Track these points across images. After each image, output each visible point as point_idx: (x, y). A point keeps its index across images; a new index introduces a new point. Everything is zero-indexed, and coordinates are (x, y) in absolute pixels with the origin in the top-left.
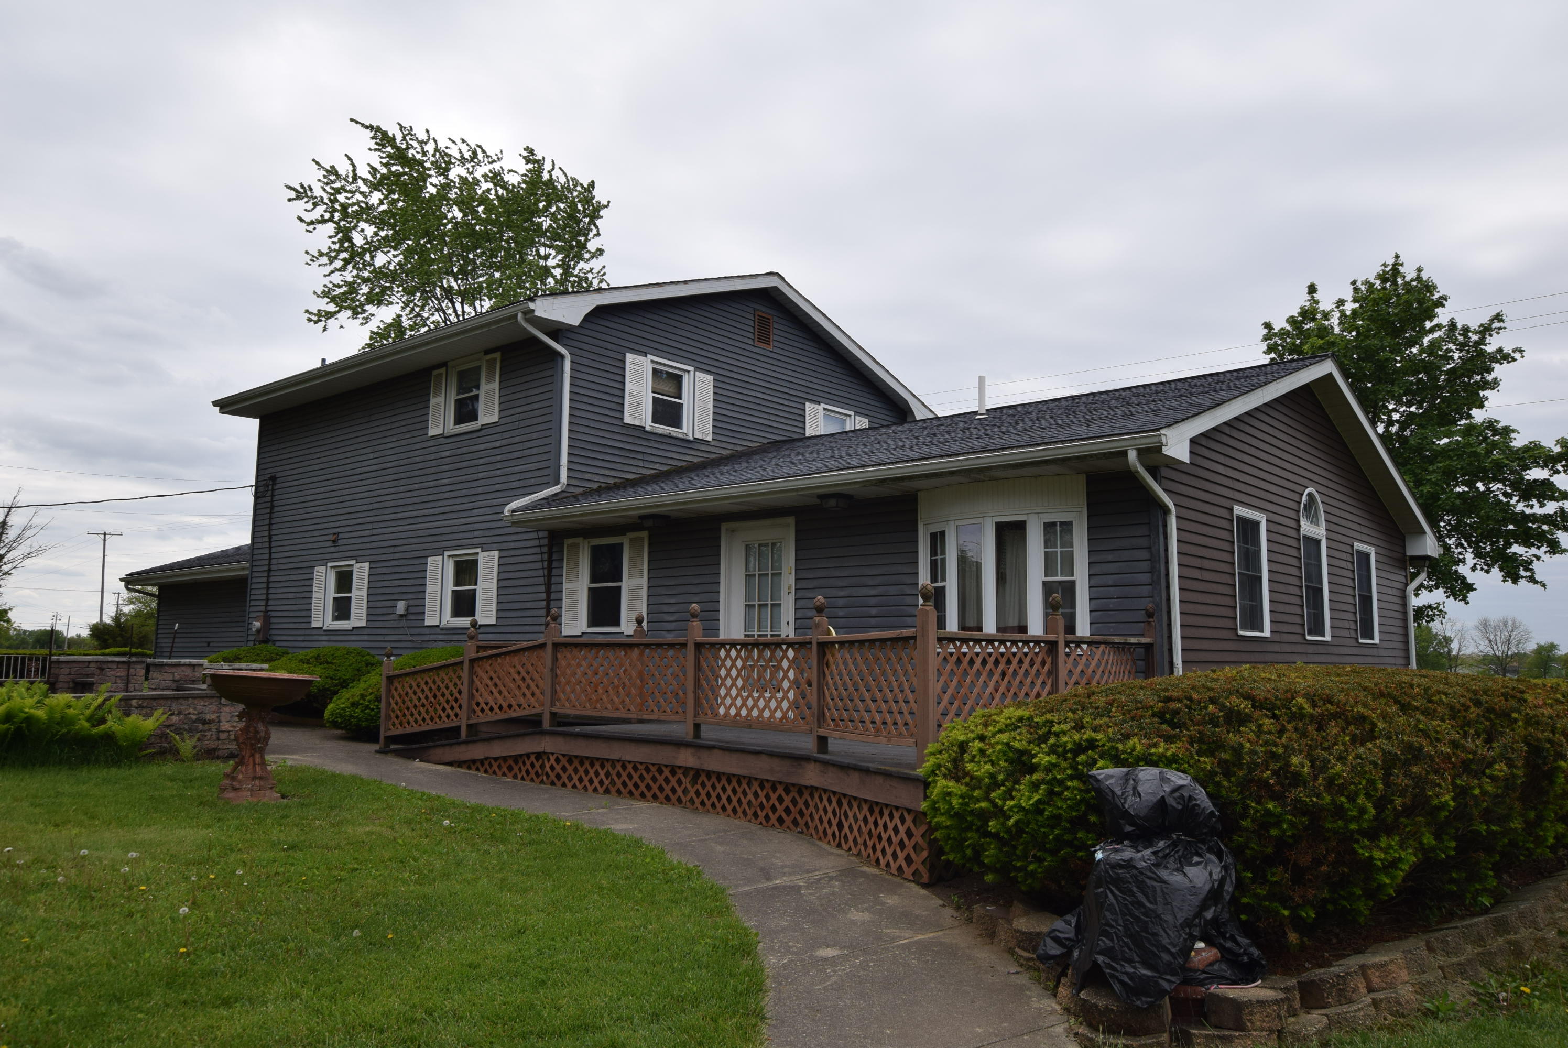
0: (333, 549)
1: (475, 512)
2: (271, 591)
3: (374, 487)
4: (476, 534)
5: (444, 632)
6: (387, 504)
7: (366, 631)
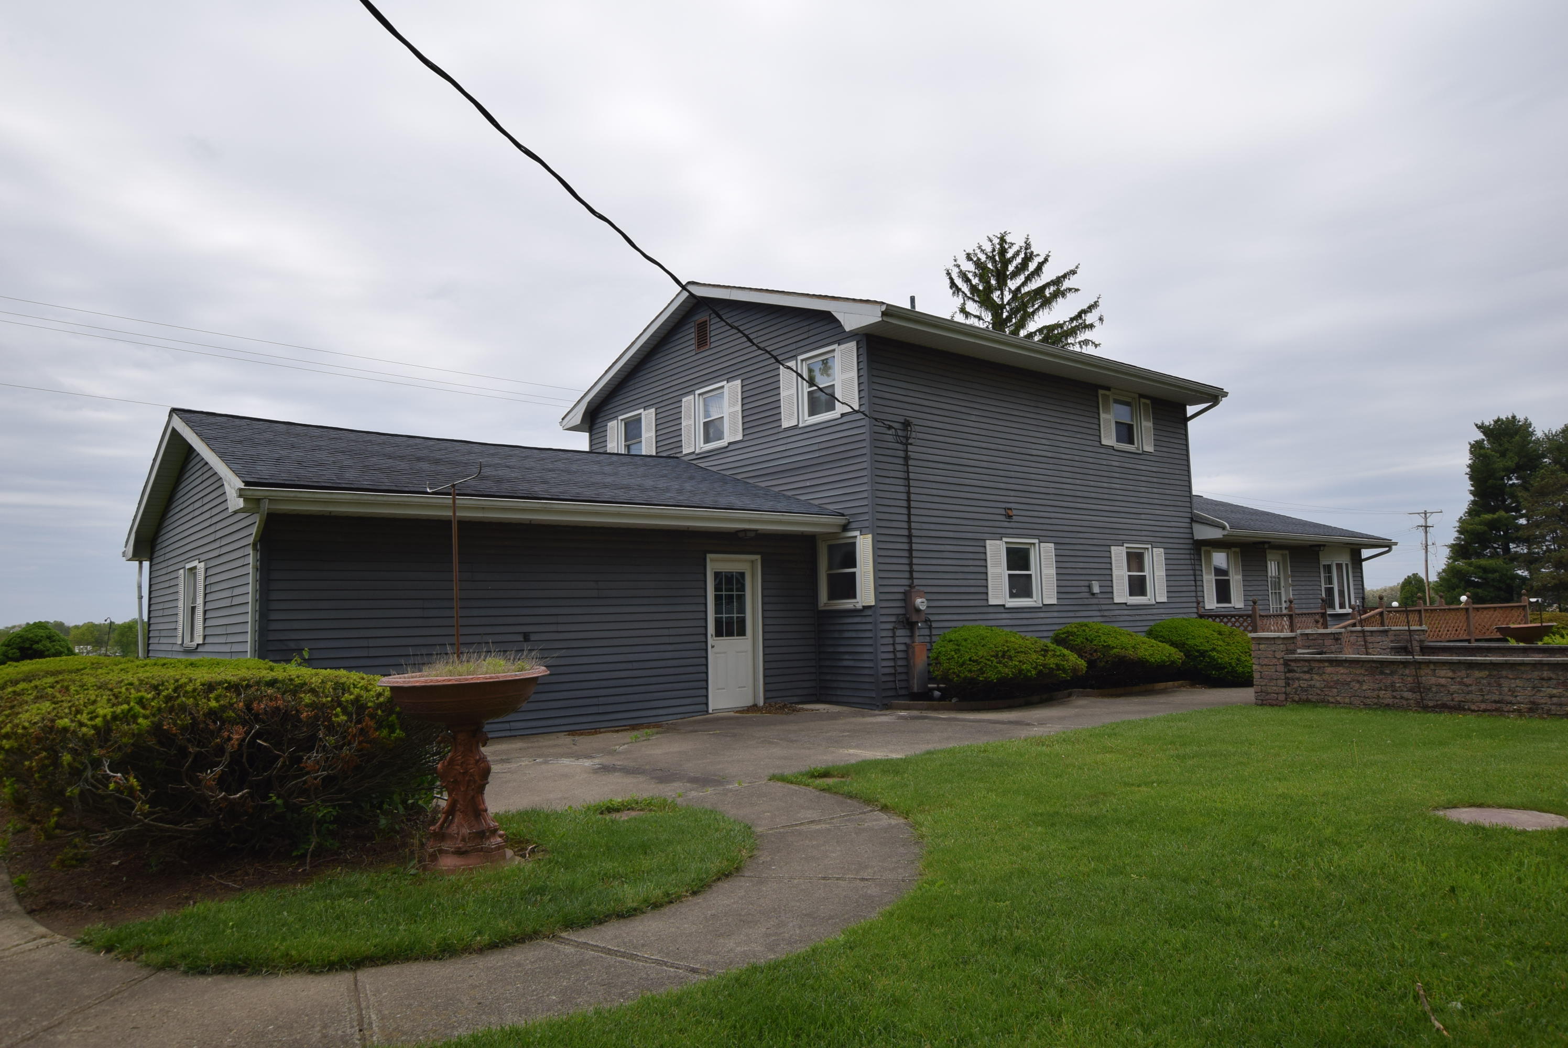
0: (1006, 524)
1: (1143, 516)
2: (906, 561)
3: (1049, 473)
4: (1144, 533)
5: (1129, 608)
6: (1065, 492)
7: (1056, 608)
